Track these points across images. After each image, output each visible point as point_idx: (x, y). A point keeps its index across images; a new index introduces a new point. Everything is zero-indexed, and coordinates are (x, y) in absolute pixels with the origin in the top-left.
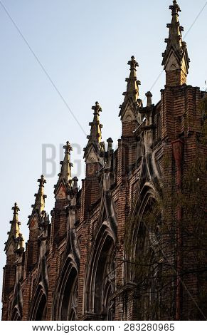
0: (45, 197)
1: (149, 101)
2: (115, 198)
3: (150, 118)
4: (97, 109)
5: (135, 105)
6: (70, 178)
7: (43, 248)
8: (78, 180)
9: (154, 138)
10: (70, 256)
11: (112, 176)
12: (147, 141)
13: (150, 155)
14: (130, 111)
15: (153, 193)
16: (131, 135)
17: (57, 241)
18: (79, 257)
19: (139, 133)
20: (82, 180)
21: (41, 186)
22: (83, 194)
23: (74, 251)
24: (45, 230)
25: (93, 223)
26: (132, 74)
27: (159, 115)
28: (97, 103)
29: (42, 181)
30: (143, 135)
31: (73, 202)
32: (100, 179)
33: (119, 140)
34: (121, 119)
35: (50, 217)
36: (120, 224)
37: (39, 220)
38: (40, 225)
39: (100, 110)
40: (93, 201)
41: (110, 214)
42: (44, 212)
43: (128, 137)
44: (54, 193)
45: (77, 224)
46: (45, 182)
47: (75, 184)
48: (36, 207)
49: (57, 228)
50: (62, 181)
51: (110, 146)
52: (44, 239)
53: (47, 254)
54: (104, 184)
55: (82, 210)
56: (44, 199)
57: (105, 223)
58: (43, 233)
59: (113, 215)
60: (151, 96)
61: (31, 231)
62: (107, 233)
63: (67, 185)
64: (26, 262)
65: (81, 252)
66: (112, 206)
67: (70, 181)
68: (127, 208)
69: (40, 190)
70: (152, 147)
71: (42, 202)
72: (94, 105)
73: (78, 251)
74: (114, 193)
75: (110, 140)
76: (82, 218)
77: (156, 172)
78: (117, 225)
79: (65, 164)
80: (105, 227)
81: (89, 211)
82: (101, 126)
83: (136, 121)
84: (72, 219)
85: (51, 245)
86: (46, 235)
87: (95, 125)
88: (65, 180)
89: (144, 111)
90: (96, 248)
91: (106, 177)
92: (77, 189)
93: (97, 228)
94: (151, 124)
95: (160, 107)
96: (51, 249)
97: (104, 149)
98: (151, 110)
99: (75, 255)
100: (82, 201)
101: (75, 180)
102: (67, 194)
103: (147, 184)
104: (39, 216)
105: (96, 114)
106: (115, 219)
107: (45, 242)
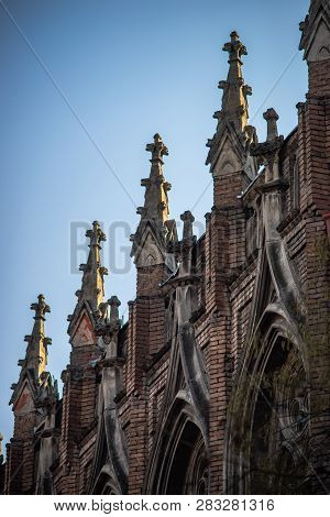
0: (47, 342)
1: (272, 129)
2: (202, 340)
3: (275, 167)
4: (157, 149)
5: (240, 139)
6: (101, 299)
7: (45, 455)
8: (119, 304)
9: (283, 209)
10: (106, 469)
11: (192, 293)
12: (270, 213)
13: (274, 248)
14: (230, 152)
15: (286, 326)
16: (234, 203)
17: (77, 439)
18: (127, 471)
19: (250, 200)
20: (130, 303)
21: (38, 318)
22: (132, 334)
23: (115, 459)
24: (49, 414)
25: (156, 395)
26: (233, 72)
27: (294, 159)
28: (156, 137)
29: (40, 308)
30: (259, 202)
31: (111, 351)
32: (168, 301)
33: (208, 216)
34: (212, 171)
35: (61, 385)
36: (215, 395)
37: (36, 393)
38: (38, 404)
39: (165, 152)
40: (155, 346)
41: (192, 375)
42: (45, 375)
43: (226, 209)
44: (68, 332)
45: (120, 398)
46: (47, 309)
47: (115, 313)
48: (29, 364)
49: (75, 408)
50: (84, 306)
51: (187, 228)
52: (47, 434)
53: (55, 467)
54: (178, 310)
55: (131, 367)
56: (45, 346)
57: (181, 394)
58: (46, 421)
59: (199, 376)
60: (277, 118)
61: (18, 418)
62: (184, 415)
63: (95, 316)
65: (129, 460)
66: (195, 358)
67: (103, 307)
68: (228, 360)
69: (37, 327)
70: (282, 229)
71: (41, 354)
72: (152, 141)
73: (122, 459)
74: (200, 329)
75: (187, 217)
76: (131, 385)
77: (291, 282)
78: (208, 397)
79: (91, 270)
80: (181, 403)
81: (147, 368)
82: (167, 187)
83: (243, 173)
84: (108, 387)
85: (63, 447)
86: (53, 426)
87: (155, 185)
88: (92, 304)
89: (261, 152)
90: (163, 449)
91: (183, 291)
92: (119, 322)
93: (165, 406)
94: (276, 178)
95: (296, 140)
96: (64, 456)
97: (175, 234)
98: (278, 150)
99: (118, 467)
100: (131, 347)
101: (114, 302)
102: (97, 333)
103: (271, 307)
104: (36, 384)
105: (156, 161)
106: (203, 386)
107: (49, 440)
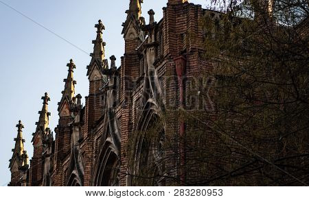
0: (49, 114)
1: (152, 19)
2: (118, 115)
3: (153, 36)
4: (100, 27)
5: (137, 23)
6: (73, 95)
7: (47, 165)
8: (81, 97)
9: (156, 55)
10: (74, 172)
11: (114, 93)
12: (150, 57)
13: (152, 73)
14: (133, 29)
15: (156, 109)
16: (135, 52)
17: (61, 158)
18: (84, 173)
19: (142, 51)
20: (86, 97)
21: (45, 103)
22: (87, 112)
23: (78, 168)
24: (49, 147)
25: (97, 140)
27: (161, 33)
28: (100, 21)
29: (46, 99)
30: (145, 52)
31: (77, 119)
32: (103, 97)
33: (122, 58)
34: (124, 37)
35: (54, 134)
36: (123, 140)
37: (43, 137)
38: (44, 142)
39: (103, 28)
40: (97, 118)
41: (113, 130)
42: (47, 129)
43: (130, 55)
44: (58, 110)
45: (81, 141)
46: (49, 99)
47: (79, 102)
48: (40, 124)
49: (61, 145)
50: (65, 98)
51: (113, 64)
52: (48, 156)
53: (51, 170)
54: (108, 101)
55: (86, 126)
56: (48, 116)
57: (108, 139)
58: (47, 150)
59: (117, 131)
60: (154, 14)
61: (35, 149)
62: (110, 149)
63: (70, 103)
64: (30, 179)
65: (85, 169)
66: (115, 123)
67: (74, 99)
68: (130, 124)
69: (44, 107)
70: (155, 64)
71: (46, 120)
72: (98, 23)
73: (82, 168)
74: (118, 110)
75: (113, 58)
76: (86, 135)
77: (159, 89)
78: (120, 141)
79: (69, 81)
80: (108, 143)
81: (93, 127)
82: (104, 44)
83: (139, 39)
84: (75, 136)
85: (55, 162)
86: (51, 152)
87: (98, 43)
88: (69, 97)
89: (147, 29)
90: (100, 162)
91: (110, 92)
92: (81, 106)
93: (101, 144)
94: (153, 41)
95: (162, 24)
96: (55, 166)
97: (107, 66)
98: (154, 28)
99: (79, 171)
100: (86, 117)
101: (79, 97)
102: (70, 111)
103: (150, 100)
104: (43, 133)
105: (99, 32)
106: (118, 136)
107: (49, 158)
